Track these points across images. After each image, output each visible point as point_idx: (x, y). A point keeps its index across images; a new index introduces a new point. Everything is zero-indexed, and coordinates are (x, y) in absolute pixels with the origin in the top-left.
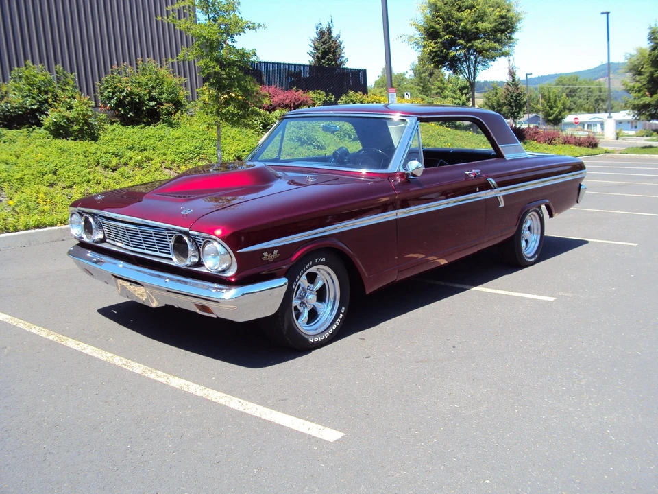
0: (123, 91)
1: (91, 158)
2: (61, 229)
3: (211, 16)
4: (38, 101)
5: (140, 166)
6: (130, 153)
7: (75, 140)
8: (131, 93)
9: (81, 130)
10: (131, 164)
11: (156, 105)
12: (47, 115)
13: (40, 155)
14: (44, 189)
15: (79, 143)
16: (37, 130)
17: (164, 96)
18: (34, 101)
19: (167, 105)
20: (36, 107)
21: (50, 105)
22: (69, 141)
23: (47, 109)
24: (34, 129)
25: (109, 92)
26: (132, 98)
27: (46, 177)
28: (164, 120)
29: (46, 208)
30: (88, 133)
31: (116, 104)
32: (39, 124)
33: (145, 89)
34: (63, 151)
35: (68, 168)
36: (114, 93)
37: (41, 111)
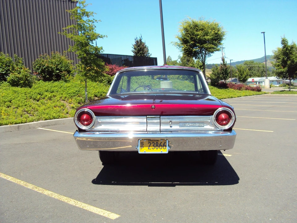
0: (44, 66)
1: (28, 96)
2: (10, 126)
3: (82, 32)
4: (5, 70)
5: (50, 99)
6: (46, 93)
7: (21, 87)
8: (48, 67)
9: (24, 83)
10: (46, 98)
11: (59, 72)
12: (9, 76)
13: (4, 93)
14: (4, 108)
15: (23, 88)
16: (5, 83)
17: (63, 68)
18: (4, 70)
19: (64, 72)
20: (4, 72)
21: (11, 72)
22: (19, 88)
23: (9, 74)
24: (3, 82)
25: (38, 66)
26: (48, 69)
27: (6, 103)
28: (63, 79)
29: (4, 117)
30: (28, 84)
31: (41, 72)
32: (5, 80)
33: (55, 65)
34: (15, 92)
35: (16, 100)
36: (40, 67)
37: (7, 74)
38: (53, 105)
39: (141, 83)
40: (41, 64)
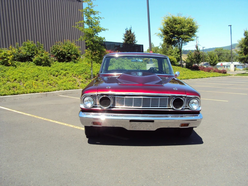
0: (59, 51)
1: (49, 72)
2: (41, 94)
3: (90, 26)
4: (31, 53)
5: (65, 75)
6: (62, 71)
7: (43, 66)
8: (62, 51)
9: (45, 63)
10: (62, 75)
11: (70, 55)
12: (34, 58)
13: (32, 70)
14: (34, 81)
15: (45, 67)
17: (73, 52)
18: (30, 53)
19: (74, 55)
20: (30, 55)
21: (35, 54)
22: (41, 67)
23: (34, 56)
24: (30, 62)
25: (54, 51)
26: (62, 53)
27: (35, 78)
28: (72, 61)
29: (36, 87)
30: (48, 64)
31: (57, 55)
32: (32, 61)
33: (67, 50)
34: (39, 69)
35: (41, 75)
36: (56, 51)
37: (32, 56)
38: (68, 79)
39: (132, 64)
40: (57, 49)
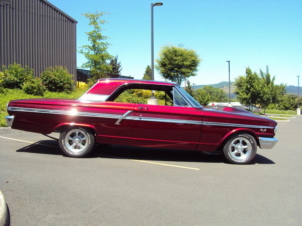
0: (51, 78)
3: (95, 52)
4: (19, 79)
7: (34, 95)
8: (54, 79)
9: (37, 92)
11: (63, 85)
12: (23, 85)
15: (36, 96)
16: (20, 90)
17: (65, 81)
19: (67, 85)
20: (18, 81)
21: (24, 81)
22: (32, 95)
24: (18, 90)
25: (45, 78)
26: (55, 81)
28: (65, 91)
30: (39, 93)
31: (48, 83)
32: (20, 88)
33: (58, 78)
36: (47, 78)
37: (20, 83)
40: (48, 76)
